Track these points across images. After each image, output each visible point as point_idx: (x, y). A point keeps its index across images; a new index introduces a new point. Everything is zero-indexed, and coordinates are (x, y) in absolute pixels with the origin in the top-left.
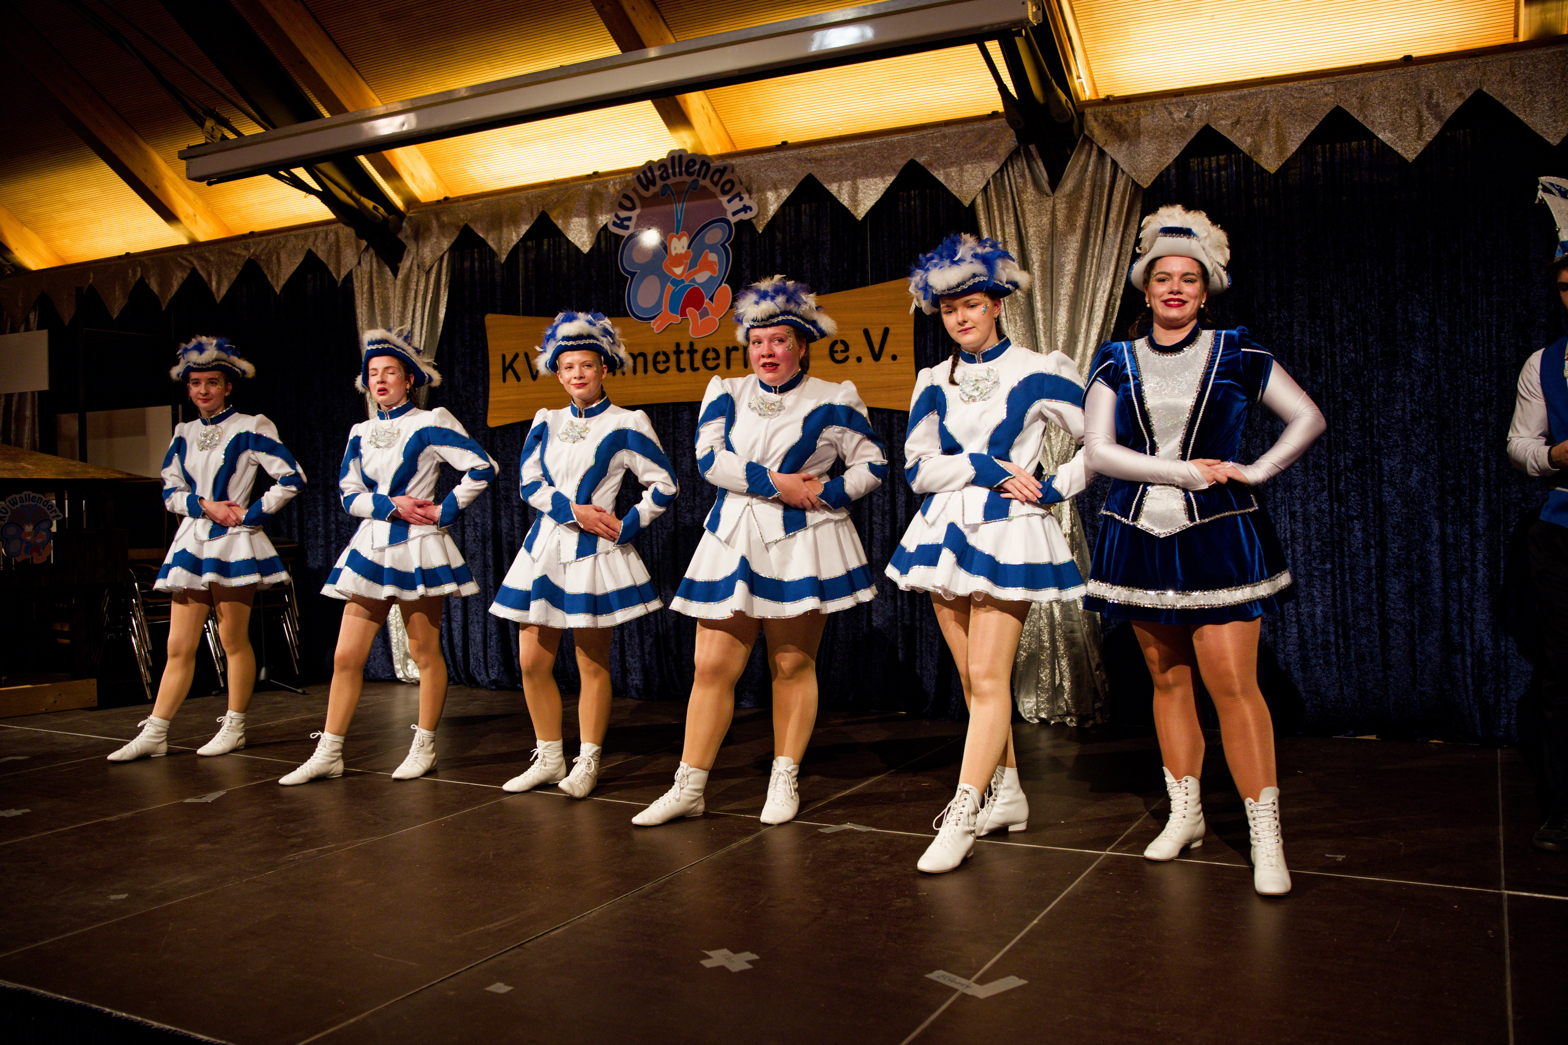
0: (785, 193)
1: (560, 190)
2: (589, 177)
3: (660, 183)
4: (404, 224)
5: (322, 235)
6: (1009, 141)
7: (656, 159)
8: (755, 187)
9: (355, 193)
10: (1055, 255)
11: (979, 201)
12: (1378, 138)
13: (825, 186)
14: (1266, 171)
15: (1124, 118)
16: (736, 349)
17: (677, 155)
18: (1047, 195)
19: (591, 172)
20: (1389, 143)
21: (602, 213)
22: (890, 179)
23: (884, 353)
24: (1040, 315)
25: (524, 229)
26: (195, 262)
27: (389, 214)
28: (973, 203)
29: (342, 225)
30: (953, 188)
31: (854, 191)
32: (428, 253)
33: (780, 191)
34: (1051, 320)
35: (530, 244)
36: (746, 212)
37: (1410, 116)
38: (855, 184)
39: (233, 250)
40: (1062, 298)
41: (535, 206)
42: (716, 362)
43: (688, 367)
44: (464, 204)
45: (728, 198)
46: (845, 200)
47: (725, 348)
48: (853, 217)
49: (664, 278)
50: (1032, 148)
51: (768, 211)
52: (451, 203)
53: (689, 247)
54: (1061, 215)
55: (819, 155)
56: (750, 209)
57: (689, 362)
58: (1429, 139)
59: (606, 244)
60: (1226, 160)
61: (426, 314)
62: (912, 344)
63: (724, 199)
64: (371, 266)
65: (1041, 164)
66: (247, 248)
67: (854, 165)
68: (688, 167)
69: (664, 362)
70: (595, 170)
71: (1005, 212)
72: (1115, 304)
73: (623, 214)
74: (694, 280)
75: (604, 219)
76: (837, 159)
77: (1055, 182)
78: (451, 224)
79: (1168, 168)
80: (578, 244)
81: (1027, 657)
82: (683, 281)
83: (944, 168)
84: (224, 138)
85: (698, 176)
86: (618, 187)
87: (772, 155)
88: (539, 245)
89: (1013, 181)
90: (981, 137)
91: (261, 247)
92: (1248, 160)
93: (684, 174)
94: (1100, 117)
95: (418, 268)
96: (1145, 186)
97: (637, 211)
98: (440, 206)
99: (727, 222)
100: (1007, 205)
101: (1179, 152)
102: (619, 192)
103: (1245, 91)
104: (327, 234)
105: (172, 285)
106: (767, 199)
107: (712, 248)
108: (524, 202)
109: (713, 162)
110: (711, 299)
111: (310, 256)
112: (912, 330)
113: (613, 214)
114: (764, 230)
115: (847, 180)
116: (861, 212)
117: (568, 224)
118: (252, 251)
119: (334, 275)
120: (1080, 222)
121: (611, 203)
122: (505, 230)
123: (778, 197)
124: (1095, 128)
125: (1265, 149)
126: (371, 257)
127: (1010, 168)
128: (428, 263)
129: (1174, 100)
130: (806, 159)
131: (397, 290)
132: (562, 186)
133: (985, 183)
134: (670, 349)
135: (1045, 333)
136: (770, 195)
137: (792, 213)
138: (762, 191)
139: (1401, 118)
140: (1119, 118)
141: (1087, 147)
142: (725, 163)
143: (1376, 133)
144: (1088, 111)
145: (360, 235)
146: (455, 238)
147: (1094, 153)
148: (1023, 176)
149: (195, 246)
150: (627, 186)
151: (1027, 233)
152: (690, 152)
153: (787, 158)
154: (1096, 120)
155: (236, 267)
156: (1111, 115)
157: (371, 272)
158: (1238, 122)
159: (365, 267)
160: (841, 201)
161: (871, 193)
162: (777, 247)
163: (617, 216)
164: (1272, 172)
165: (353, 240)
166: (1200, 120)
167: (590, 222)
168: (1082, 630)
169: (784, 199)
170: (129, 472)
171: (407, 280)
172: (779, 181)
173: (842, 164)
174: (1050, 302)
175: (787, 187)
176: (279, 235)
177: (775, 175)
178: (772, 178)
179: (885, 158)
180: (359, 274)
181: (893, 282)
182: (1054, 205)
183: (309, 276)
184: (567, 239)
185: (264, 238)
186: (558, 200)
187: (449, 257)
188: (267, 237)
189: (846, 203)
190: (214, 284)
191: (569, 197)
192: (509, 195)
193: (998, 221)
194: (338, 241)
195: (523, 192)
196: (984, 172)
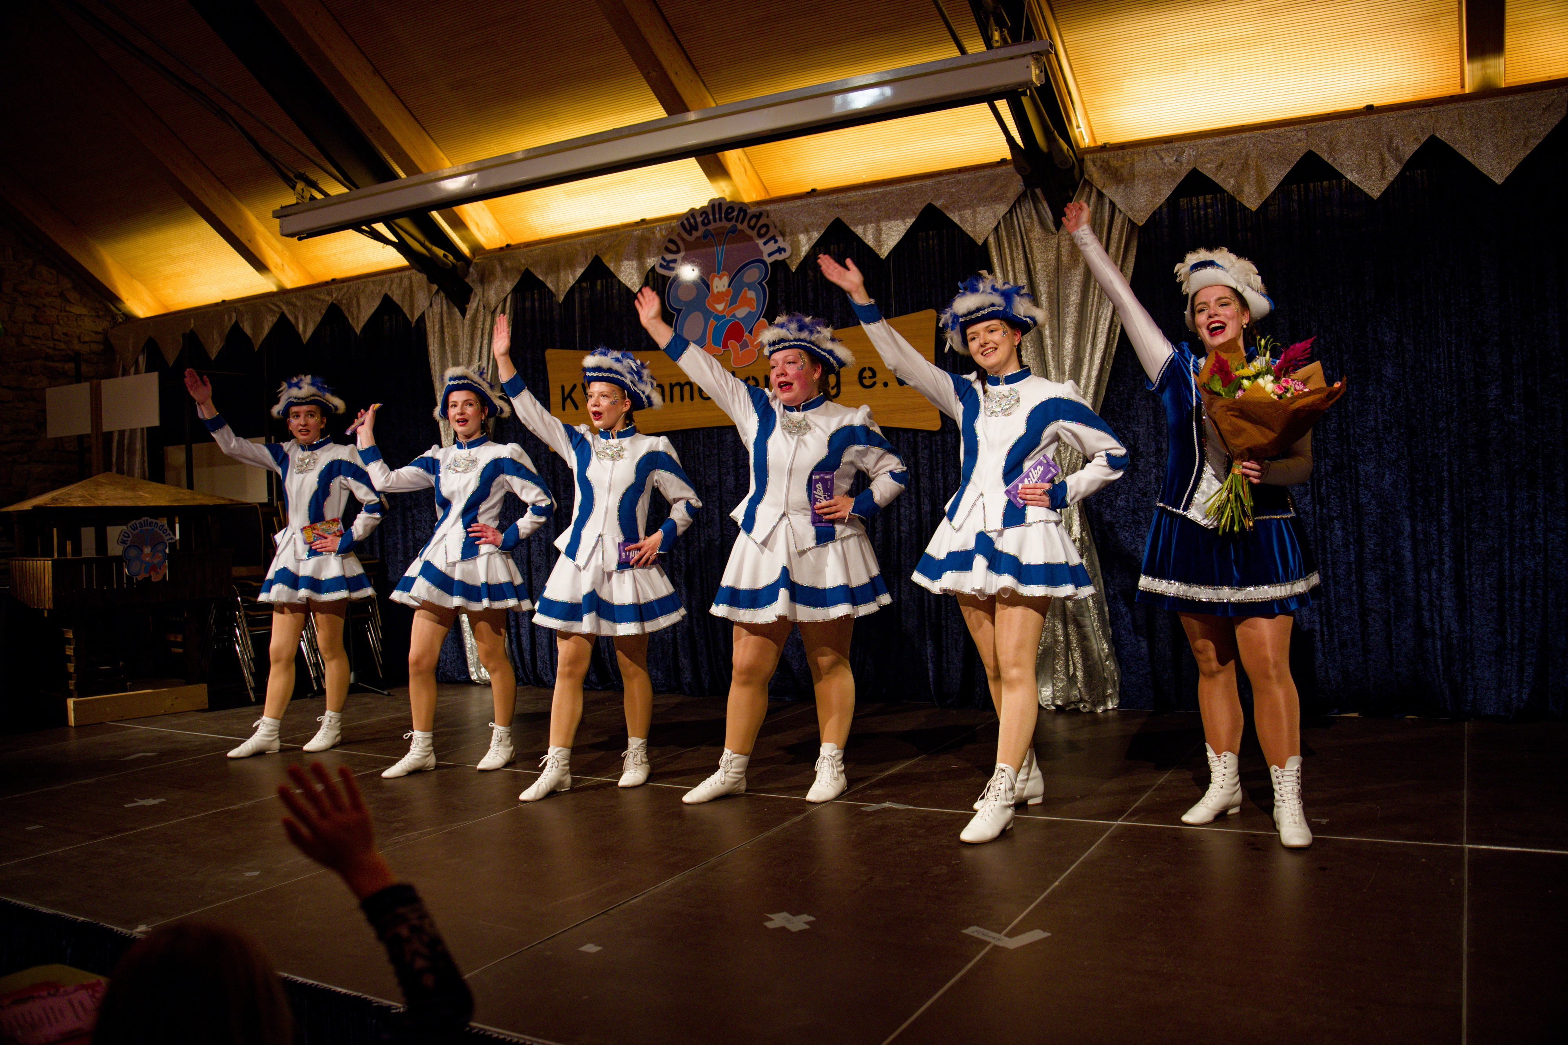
0: (816, 235)
1: (612, 236)
2: (637, 223)
3: (702, 229)
4: (471, 269)
5: (397, 280)
6: (1017, 186)
7: (698, 207)
8: (788, 230)
10: (1061, 287)
11: (991, 240)
12: (1346, 179)
13: (852, 228)
14: (1248, 209)
15: (1120, 163)
17: (717, 204)
18: (1053, 234)
19: (638, 219)
20: (1356, 183)
21: (649, 256)
22: (910, 222)
24: (1048, 342)
25: (580, 272)
26: (284, 308)
27: (458, 261)
28: (986, 241)
29: (414, 271)
30: (968, 229)
31: (878, 232)
32: (492, 296)
33: (811, 234)
34: (1058, 346)
35: (584, 284)
36: (780, 253)
37: (1373, 159)
38: (878, 226)
39: (318, 296)
40: (1068, 326)
41: (589, 251)
44: (525, 250)
45: (764, 240)
46: (870, 241)
47: (763, 376)
48: (877, 256)
50: (1038, 191)
51: (800, 252)
52: (513, 249)
53: (729, 286)
54: (1065, 251)
55: (846, 201)
56: (785, 250)
58: (1391, 179)
60: (1211, 199)
63: (760, 242)
64: (442, 308)
65: (1046, 205)
66: (330, 294)
67: (877, 210)
68: (727, 213)
70: (643, 218)
71: (1014, 249)
72: (1115, 330)
73: (669, 257)
74: (734, 316)
75: (651, 262)
76: (861, 204)
78: (513, 268)
79: (1160, 207)
80: (629, 285)
82: (724, 317)
83: (959, 211)
84: (313, 198)
86: (664, 233)
87: (805, 201)
88: (593, 286)
89: (1021, 222)
90: (992, 181)
91: (342, 293)
92: (1232, 200)
93: (724, 219)
94: (1099, 163)
95: (485, 306)
96: (1141, 224)
97: (682, 254)
98: (503, 253)
99: (764, 262)
100: (1016, 243)
101: (1170, 193)
102: (664, 237)
103: (1227, 138)
104: (401, 279)
105: (263, 328)
106: (799, 241)
107: (751, 287)
108: (579, 248)
109: (750, 208)
110: (750, 332)
111: (387, 299)
113: (661, 257)
114: (797, 269)
115: (871, 223)
116: (884, 252)
117: (619, 267)
118: (334, 296)
119: (408, 316)
121: (658, 247)
122: (562, 273)
123: (809, 239)
124: (1093, 172)
125: (1246, 189)
126: (442, 300)
127: (1018, 210)
128: (493, 305)
129: (1164, 146)
130: (834, 205)
131: (465, 328)
132: (612, 233)
133: (996, 223)
135: (1053, 358)
136: (803, 238)
138: (794, 233)
139: (1366, 159)
140: (1115, 163)
141: (1087, 190)
142: (760, 209)
143: (1344, 173)
144: (1087, 157)
145: (431, 280)
146: (517, 281)
147: (1094, 195)
148: (1030, 216)
149: (283, 292)
150: (672, 231)
151: (1035, 268)
152: (728, 200)
153: (816, 204)
154: (1095, 165)
155: (320, 311)
156: (1108, 162)
157: (441, 313)
158: (1221, 165)
159: (436, 309)
160: (866, 241)
161: (893, 234)
162: (809, 284)
163: (663, 259)
164: (1254, 209)
165: (425, 285)
166: (1188, 163)
167: (639, 265)
168: (1092, 625)
169: (815, 241)
170: (231, 498)
171: (474, 321)
172: (810, 225)
173: (867, 209)
174: (1057, 329)
175: (817, 230)
176: (359, 281)
177: (806, 220)
178: (804, 222)
179: (905, 203)
180: (431, 314)
181: (914, 314)
182: (1059, 244)
183: (386, 318)
184: (619, 282)
185: (345, 284)
186: (610, 244)
187: (512, 298)
188: (348, 284)
189: (871, 243)
190: (301, 326)
191: (620, 242)
192: (565, 241)
193: (1008, 258)
194: (411, 285)
195: (578, 239)
196: (995, 214)
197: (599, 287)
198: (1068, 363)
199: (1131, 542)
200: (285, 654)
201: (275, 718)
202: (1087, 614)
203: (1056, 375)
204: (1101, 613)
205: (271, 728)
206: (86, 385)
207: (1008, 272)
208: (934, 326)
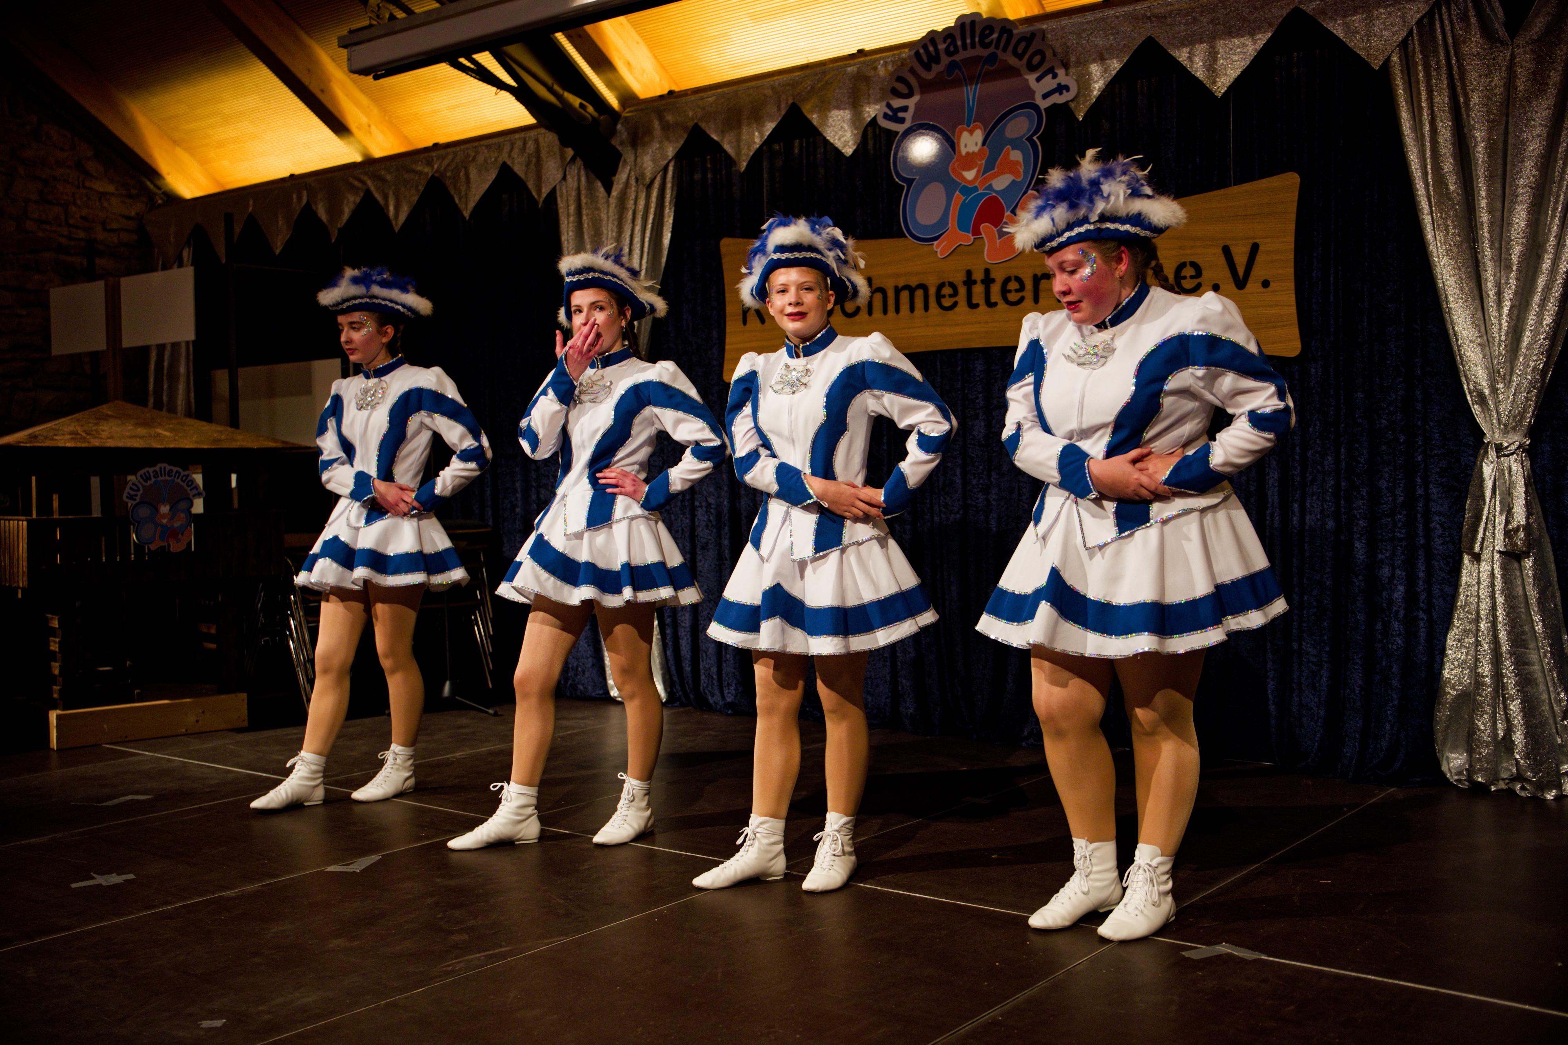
0: (1116, 65)
1: (816, 74)
2: (852, 56)
3: (945, 60)
4: (619, 126)
5: (519, 144)
7: (940, 28)
8: (1073, 59)
9: (556, 87)
10: (1511, 129)
11: (1395, 59)
13: (1170, 52)
17: (968, 21)
18: (1503, 44)
19: (855, 51)
21: (869, 103)
22: (1263, 38)
23: (1251, 279)
24: (1484, 218)
25: (769, 127)
26: (369, 183)
27: (600, 114)
28: (1386, 63)
29: (543, 130)
30: (1356, 44)
31: (1212, 57)
32: (648, 164)
33: (1109, 62)
34: (1501, 225)
35: (776, 147)
36: (1061, 94)
38: (1213, 47)
39: (414, 166)
40: (1519, 191)
41: (784, 97)
43: (982, 302)
44: (693, 97)
46: (1198, 69)
48: (1209, 93)
49: (951, 185)
51: (1092, 91)
52: (677, 98)
53: (984, 144)
54: (1522, 73)
55: (1163, 11)
56: (1067, 88)
57: (983, 295)
59: (875, 144)
61: (647, 239)
62: (1292, 265)
63: (1031, 78)
64: (579, 180)
66: (430, 164)
67: (1212, 21)
68: (983, 36)
69: (951, 296)
70: (860, 47)
71: (1433, 73)
73: (897, 103)
74: (990, 187)
75: (871, 111)
76: (1188, 14)
77: (1515, 25)
78: (677, 124)
80: (838, 144)
81: (1457, 697)
82: (975, 189)
83: (1344, 17)
84: (392, 17)
85: (997, 47)
86: (890, 68)
87: (1099, 14)
88: (789, 148)
89: (1448, 28)
91: (446, 162)
95: (637, 181)
97: (916, 98)
98: (663, 102)
99: (1036, 108)
100: (1438, 63)
102: (891, 74)
104: (525, 143)
105: (341, 212)
106: (1089, 74)
107: (1015, 144)
108: (769, 92)
109: (1017, 28)
111: (505, 171)
112: (1292, 246)
113: (884, 103)
114: (1085, 117)
115: (1201, 42)
116: (1221, 85)
117: (824, 118)
118: (436, 167)
119: (535, 194)
120: (1555, 78)
121: (881, 89)
122: (745, 130)
123: (1106, 71)
126: (579, 169)
127: (1444, 9)
128: (648, 175)
130: (1144, 16)
131: (611, 210)
132: (818, 70)
133: (1404, 34)
134: (959, 278)
135: (1492, 244)
136: (1095, 69)
137: (1124, 92)
138: (1083, 63)
142: (1031, 28)
145: (564, 143)
146: (682, 142)
148: (1465, 18)
149: (369, 162)
150: (902, 65)
151: (1467, 101)
152: (985, 16)
153: (1118, 17)
155: (417, 186)
157: (579, 189)
159: (572, 182)
160: (1193, 71)
161: (1236, 58)
163: (889, 106)
165: (556, 149)
167: (853, 116)
168: (1541, 661)
169: (1114, 73)
170: (285, 439)
171: (623, 198)
172: (1107, 49)
173: (1195, 20)
174: (1500, 199)
175: (1117, 57)
176: (468, 146)
177: (1101, 42)
178: (1096, 46)
179: (1255, 8)
180: (564, 191)
181: (1265, 181)
182: (1513, 57)
183: (505, 196)
184: (825, 138)
185: (449, 150)
186: (813, 88)
187: (675, 167)
188: (454, 149)
189: (1200, 74)
190: (391, 208)
191: (827, 83)
192: (749, 84)
193: (1423, 87)
194: (538, 150)
195: (768, 80)
196: (1403, 18)
198: (1517, 250)
200: (336, 662)
201: (319, 754)
202: (1532, 645)
203: (1494, 269)
204: (1555, 643)
205: (314, 767)
206: (101, 284)
207: (1421, 109)
208: (1296, 199)
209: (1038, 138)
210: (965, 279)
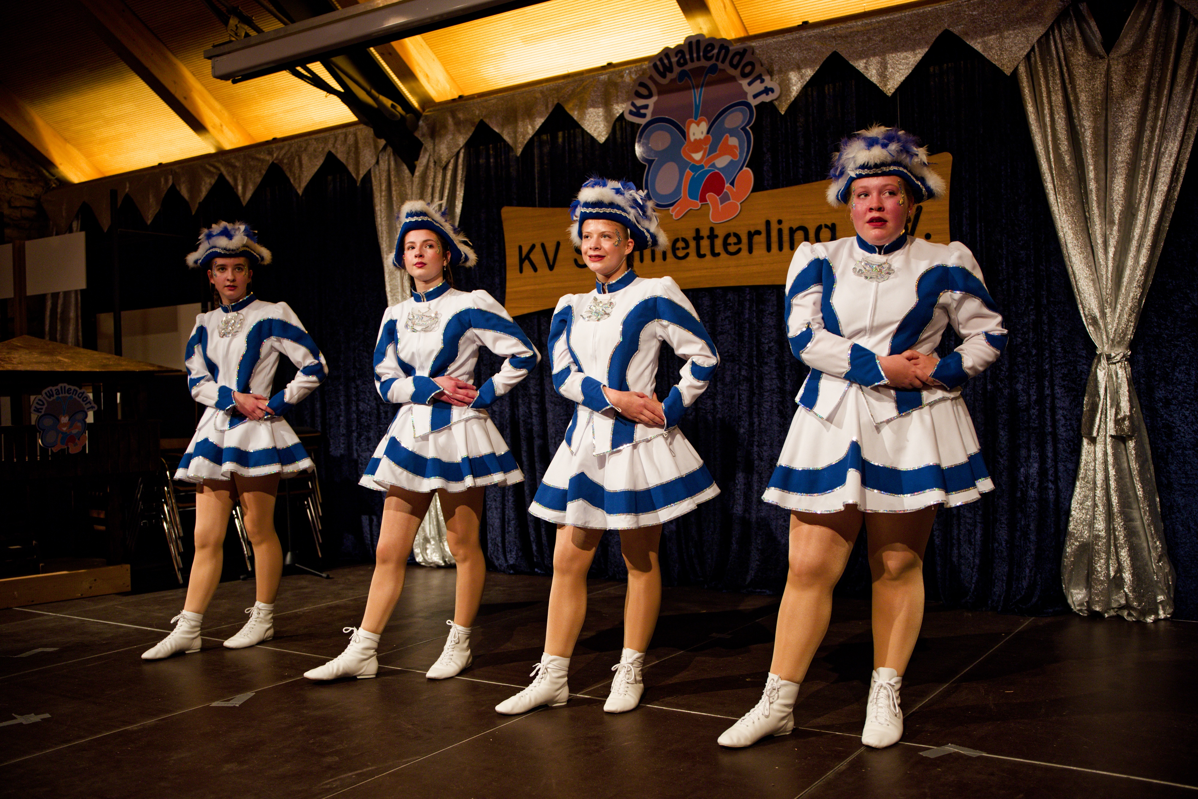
0: (809, 73)
1: (576, 81)
2: (603, 68)
3: (677, 70)
4: (421, 123)
5: (341, 137)
7: (672, 46)
8: (776, 68)
10: (1110, 119)
11: (1022, 69)
13: (851, 63)
16: (758, 233)
18: (1102, 58)
19: (605, 64)
21: (617, 103)
22: (920, 54)
24: (1092, 185)
25: (539, 122)
26: (223, 169)
27: (407, 113)
28: (1016, 70)
29: (361, 126)
30: (992, 56)
31: (884, 66)
32: (443, 151)
33: (803, 71)
34: (1105, 190)
35: (544, 137)
36: (767, 94)
38: (884, 59)
39: (258, 156)
41: (550, 99)
42: (737, 247)
43: (708, 253)
44: (479, 100)
45: (748, 80)
46: (873, 75)
47: (746, 232)
48: (881, 93)
49: (683, 165)
50: (1085, 7)
51: (791, 92)
52: (465, 101)
53: (708, 132)
54: (1117, 78)
55: (845, 32)
56: (772, 90)
57: (709, 248)
59: (622, 134)
62: (948, 222)
64: (389, 165)
65: (1093, 23)
66: (270, 153)
67: (883, 40)
69: (683, 248)
70: (609, 61)
71: (1051, 78)
72: (1180, 170)
73: (640, 102)
75: (619, 109)
76: (864, 34)
77: (1109, 43)
78: (467, 120)
80: (595, 135)
81: (1080, 546)
83: (982, 37)
84: (247, 35)
85: (717, 60)
86: (634, 77)
87: (796, 35)
88: (554, 138)
89: (1060, 46)
91: (283, 152)
93: (702, 58)
95: (435, 165)
97: (655, 99)
98: (455, 104)
99: (748, 105)
100: (1053, 71)
102: (634, 81)
104: (346, 136)
105: (199, 191)
106: (789, 80)
108: (538, 95)
109: (732, 45)
110: (732, 184)
111: (331, 158)
112: (947, 208)
113: (630, 103)
114: (786, 112)
115: (874, 55)
116: (890, 87)
117: (583, 114)
118: (275, 155)
119: (354, 175)
120: (1141, 82)
121: (627, 92)
122: (520, 124)
123: (802, 77)
126: (389, 156)
127: (1056, 31)
128: (444, 159)
130: (831, 36)
131: (414, 188)
132: (577, 78)
133: (1027, 50)
134: (689, 235)
136: (794, 77)
137: (815, 93)
138: (783, 72)
145: (378, 135)
146: (471, 134)
148: (1072, 38)
149: (221, 153)
150: (643, 74)
152: (707, 37)
153: (810, 37)
155: (260, 171)
157: (389, 171)
159: (383, 165)
160: (869, 77)
161: (901, 67)
162: (800, 129)
163: (633, 104)
165: (371, 141)
167: (606, 112)
168: (1142, 518)
169: (808, 79)
170: (160, 364)
171: (424, 177)
172: (802, 61)
173: (869, 39)
174: (1104, 171)
175: (810, 67)
176: (300, 139)
177: (796, 55)
178: (795, 58)
179: (915, 29)
180: (377, 172)
182: (1109, 67)
183: (330, 178)
184: (583, 130)
185: (286, 143)
186: (573, 91)
187: (464, 153)
188: (289, 142)
189: (875, 79)
190: (240, 188)
191: (584, 88)
192: (524, 89)
193: (1044, 89)
194: (356, 142)
195: (538, 86)
196: (1027, 38)
197: (560, 140)
198: (1118, 209)
199: (1192, 422)
202: (1135, 506)
203: (1101, 223)
204: (1152, 504)
206: (9, 246)
207: (1042, 103)
208: (950, 172)
209: (750, 128)
210: (694, 235)
